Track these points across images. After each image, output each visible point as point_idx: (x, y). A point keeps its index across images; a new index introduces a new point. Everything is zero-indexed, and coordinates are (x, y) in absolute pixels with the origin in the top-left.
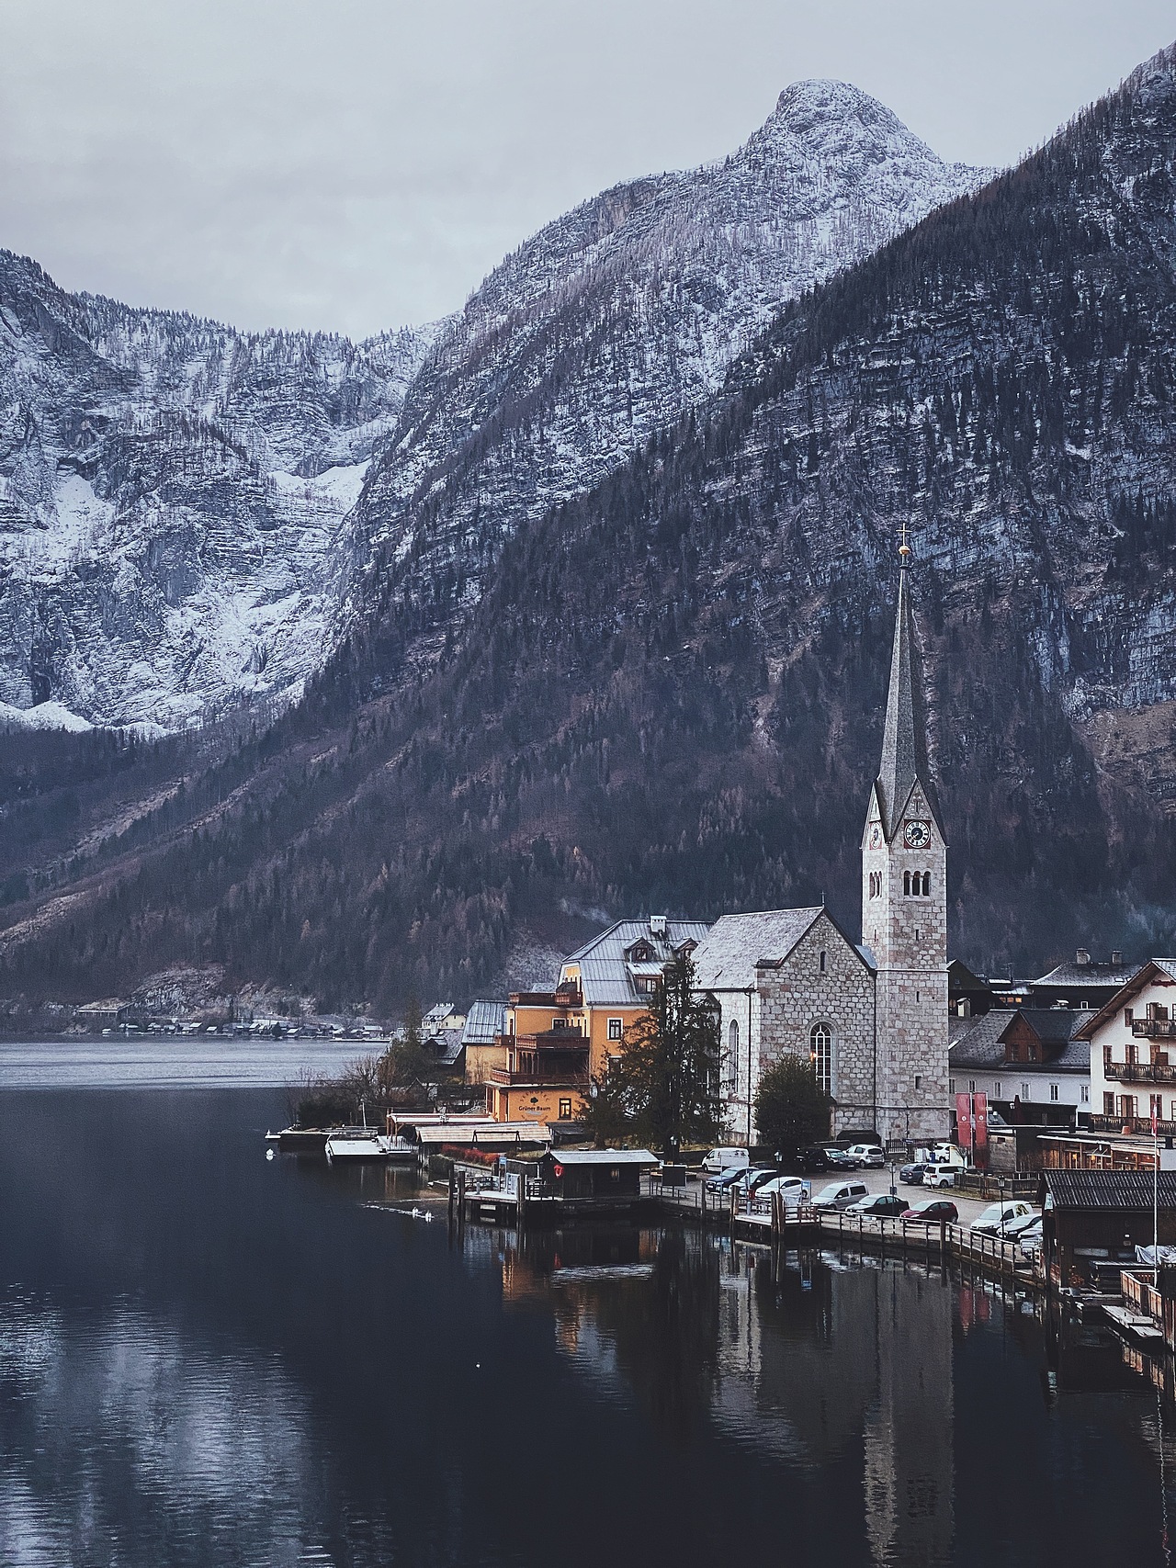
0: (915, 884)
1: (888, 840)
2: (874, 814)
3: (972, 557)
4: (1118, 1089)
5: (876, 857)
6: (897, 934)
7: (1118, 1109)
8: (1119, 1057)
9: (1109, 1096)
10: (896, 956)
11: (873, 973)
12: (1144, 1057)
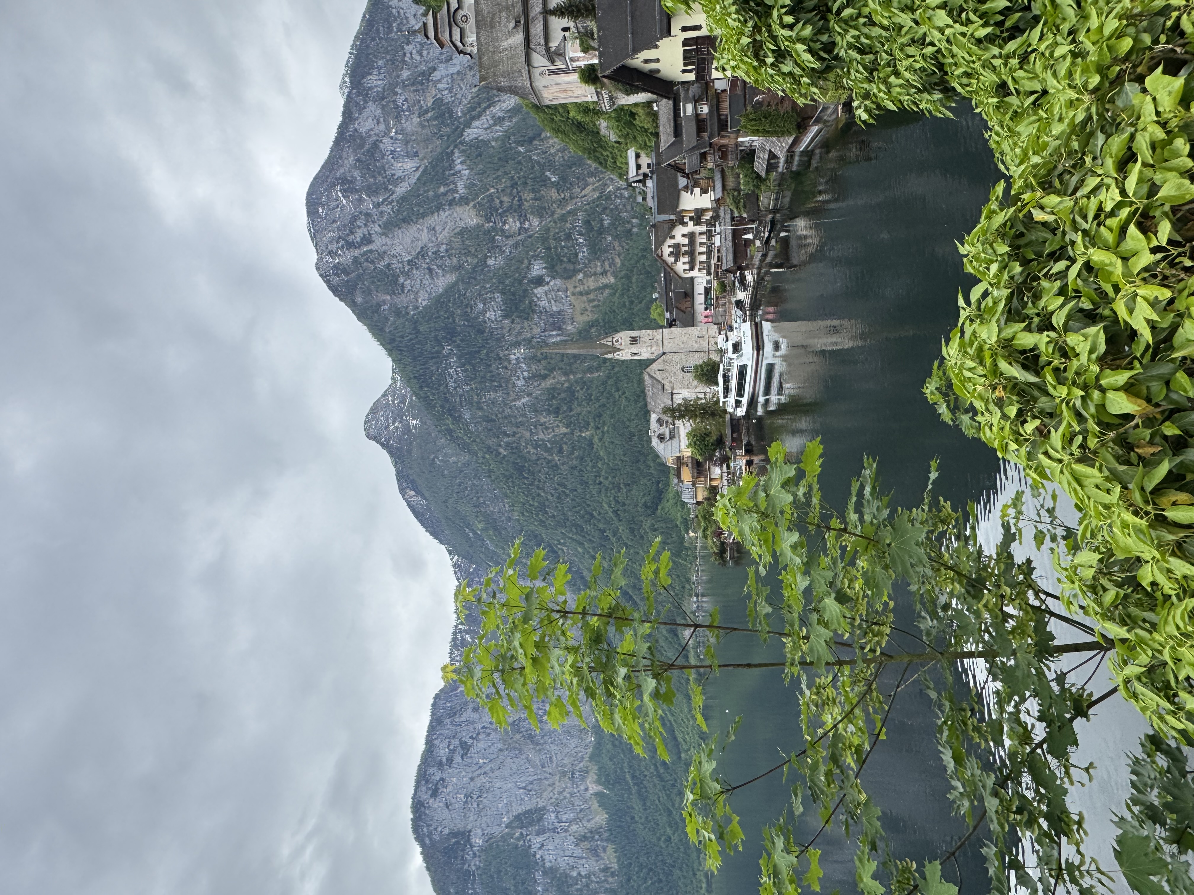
0: (634, 341)
1: (619, 350)
3: (523, 365)
4: (697, 267)
5: (625, 354)
6: (651, 346)
8: (687, 267)
10: (658, 346)
11: (664, 354)
12: (686, 259)
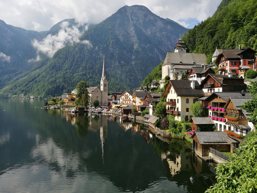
0: (105, 85)
2: (102, 79)
4: (122, 101)
5: (102, 82)
6: (104, 89)
7: (122, 103)
8: (122, 98)
9: (122, 102)
10: (104, 91)
11: (102, 92)
12: (124, 98)
